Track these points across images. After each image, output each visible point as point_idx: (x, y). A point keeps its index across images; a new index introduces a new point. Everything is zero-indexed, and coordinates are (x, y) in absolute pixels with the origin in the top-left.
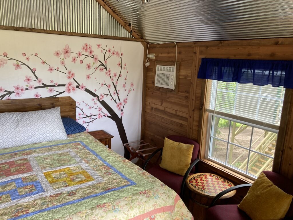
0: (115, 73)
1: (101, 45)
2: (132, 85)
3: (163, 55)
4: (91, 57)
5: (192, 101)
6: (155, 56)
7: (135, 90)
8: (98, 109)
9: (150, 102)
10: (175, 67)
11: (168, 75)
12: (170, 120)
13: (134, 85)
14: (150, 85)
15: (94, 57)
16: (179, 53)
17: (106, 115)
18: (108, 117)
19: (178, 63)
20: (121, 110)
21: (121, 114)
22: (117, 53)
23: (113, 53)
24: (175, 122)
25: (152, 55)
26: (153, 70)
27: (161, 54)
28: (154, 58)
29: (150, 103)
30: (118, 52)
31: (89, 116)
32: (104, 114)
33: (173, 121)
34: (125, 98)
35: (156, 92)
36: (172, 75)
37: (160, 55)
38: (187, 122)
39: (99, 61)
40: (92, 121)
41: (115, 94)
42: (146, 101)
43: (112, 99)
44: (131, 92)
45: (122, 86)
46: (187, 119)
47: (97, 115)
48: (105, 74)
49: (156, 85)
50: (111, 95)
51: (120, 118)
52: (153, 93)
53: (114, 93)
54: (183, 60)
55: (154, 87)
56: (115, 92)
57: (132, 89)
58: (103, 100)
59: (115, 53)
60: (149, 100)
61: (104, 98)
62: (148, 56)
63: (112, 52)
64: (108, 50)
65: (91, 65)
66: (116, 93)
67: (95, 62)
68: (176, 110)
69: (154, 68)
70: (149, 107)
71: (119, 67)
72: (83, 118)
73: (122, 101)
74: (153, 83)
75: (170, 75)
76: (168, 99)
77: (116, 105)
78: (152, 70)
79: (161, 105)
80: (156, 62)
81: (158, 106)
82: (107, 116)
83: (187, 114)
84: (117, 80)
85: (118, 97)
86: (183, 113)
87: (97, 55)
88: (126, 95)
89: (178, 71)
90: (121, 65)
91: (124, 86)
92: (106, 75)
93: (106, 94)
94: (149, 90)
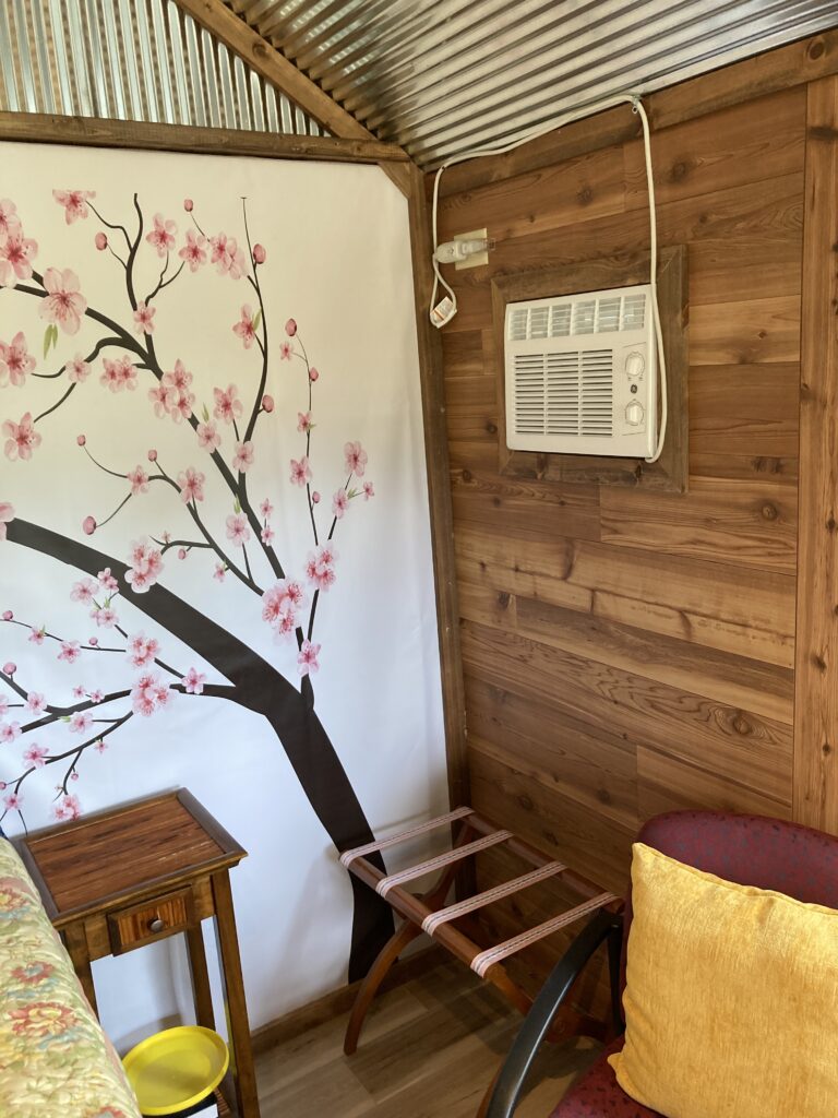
0: (225, 391)
1: (93, 195)
2: (356, 459)
3: (547, 223)
4: (19, 288)
5: (823, 534)
6: (491, 245)
7: (374, 489)
8: (131, 653)
9: (485, 559)
10: (649, 292)
11: (602, 360)
12: (646, 680)
13: (366, 461)
14: (470, 449)
15: (49, 287)
16: (676, 173)
17: (194, 682)
18: (210, 690)
19: (673, 250)
20: (299, 631)
21: (302, 657)
22: (221, 249)
23: (195, 252)
24: (683, 696)
25: (466, 241)
26: (488, 346)
27: (532, 219)
28: (485, 260)
29: (483, 565)
30: (228, 244)
31: (67, 712)
32: (177, 681)
33: (665, 687)
34: (317, 552)
35: (520, 493)
36: (631, 356)
37: (523, 229)
38: (791, 697)
39: (90, 313)
40: (100, 737)
41: (242, 537)
42: (458, 550)
43: (221, 572)
44: (357, 505)
45: (288, 472)
46: (786, 674)
47: (127, 693)
48: (151, 403)
49: (516, 440)
50: (212, 545)
51: (298, 688)
52: (497, 502)
53: (238, 531)
54: (713, 218)
55: (505, 460)
56: (237, 521)
57: (358, 484)
58: (157, 588)
59: (208, 250)
60: (479, 548)
61: (160, 568)
62: (443, 254)
63: (181, 243)
64: (149, 228)
65: (33, 347)
66: (248, 526)
67: (57, 323)
68: (682, 613)
69: (486, 332)
70: (482, 593)
71: (247, 347)
72: (25, 729)
73: (296, 572)
74: (493, 429)
75: (618, 356)
76: (616, 532)
77: (259, 603)
78: (479, 347)
79: (565, 578)
80: (501, 286)
81: (539, 580)
82: (199, 689)
83: (785, 637)
84: (242, 434)
85: (269, 552)
86: (751, 632)
87: (68, 273)
88: (323, 533)
89: (679, 318)
90: (259, 332)
91: (300, 473)
92: (157, 408)
93: (171, 540)
94: (468, 477)
